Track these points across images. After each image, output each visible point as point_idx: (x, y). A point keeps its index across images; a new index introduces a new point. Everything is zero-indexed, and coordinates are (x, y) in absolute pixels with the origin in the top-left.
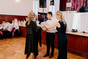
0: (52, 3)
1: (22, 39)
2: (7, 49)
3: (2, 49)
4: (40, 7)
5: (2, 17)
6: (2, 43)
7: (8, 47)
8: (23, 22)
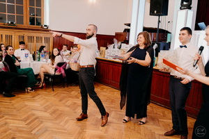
0: (185, 3)
1: (105, 90)
3: (67, 109)
4: (152, 13)
6: (63, 95)
8: (107, 48)
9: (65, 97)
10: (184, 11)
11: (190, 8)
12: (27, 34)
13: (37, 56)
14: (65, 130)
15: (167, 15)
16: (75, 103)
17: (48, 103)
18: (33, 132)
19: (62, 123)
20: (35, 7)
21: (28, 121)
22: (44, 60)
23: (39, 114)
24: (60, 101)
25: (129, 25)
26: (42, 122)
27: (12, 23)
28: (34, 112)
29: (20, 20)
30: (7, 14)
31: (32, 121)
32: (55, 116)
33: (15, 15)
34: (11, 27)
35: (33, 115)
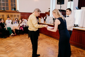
2: (27, 43)
3: (23, 43)
4: (58, 4)
5: (23, 14)
6: (23, 37)
7: (27, 42)
8: (41, 18)
9: (23, 38)
10: (70, 2)
11: (72, 1)
12: (10, 14)
13: (13, 22)
14: (19, 51)
15: (64, 4)
16: (26, 41)
17: (16, 41)
18: (7, 52)
19: (19, 48)
20: (13, 3)
21: (6, 48)
22: (16, 24)
23: (11, 45)
24: (21, 40)
25: (50, 9)
26: (11, 48)
27: (4, 10)
28: (9, 44)
29: (7, 8)
30: (2, 6)
31: (8, 48)
32: (17, 45)
33: (5, 6)
34: (4, 11)
35: (9, 45)
